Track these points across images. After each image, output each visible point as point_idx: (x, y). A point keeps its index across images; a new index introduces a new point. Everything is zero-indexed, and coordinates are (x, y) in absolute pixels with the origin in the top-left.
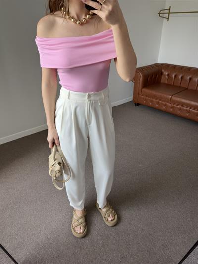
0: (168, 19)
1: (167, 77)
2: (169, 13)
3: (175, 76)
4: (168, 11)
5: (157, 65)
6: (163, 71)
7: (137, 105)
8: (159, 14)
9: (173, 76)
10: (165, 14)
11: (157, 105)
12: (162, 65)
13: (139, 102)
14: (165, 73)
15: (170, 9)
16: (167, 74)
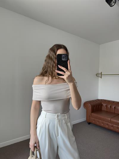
0: (101, 77)
1: (105, 107)
2: (101, 75)
3: (110, 107)
4: (101, 74)
5: (98, 100)
6: (102, 103)
7: (89, 123)
8: (96, 75)
9: (109, 107)
10: (99, 75)
11: (102, 124)
12: (101, 100)
13: (90, 122)
14: (104, 105)
15: (101, 73)
16: (105, 105)
